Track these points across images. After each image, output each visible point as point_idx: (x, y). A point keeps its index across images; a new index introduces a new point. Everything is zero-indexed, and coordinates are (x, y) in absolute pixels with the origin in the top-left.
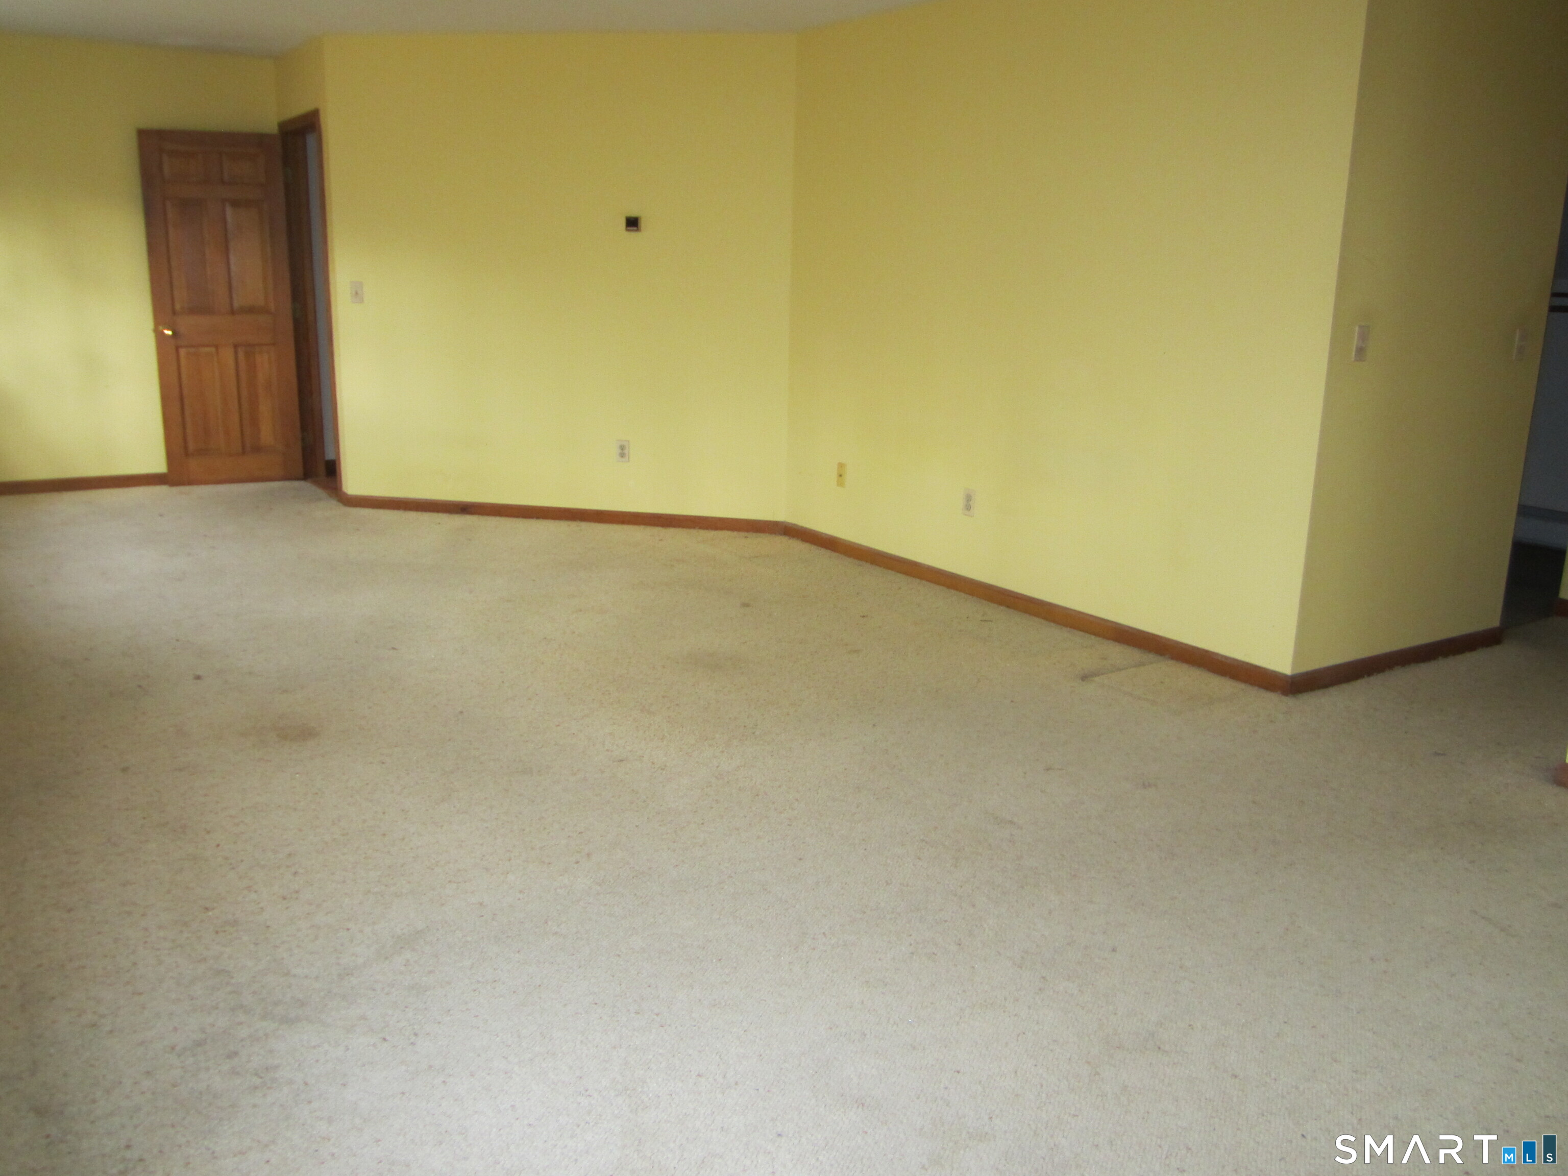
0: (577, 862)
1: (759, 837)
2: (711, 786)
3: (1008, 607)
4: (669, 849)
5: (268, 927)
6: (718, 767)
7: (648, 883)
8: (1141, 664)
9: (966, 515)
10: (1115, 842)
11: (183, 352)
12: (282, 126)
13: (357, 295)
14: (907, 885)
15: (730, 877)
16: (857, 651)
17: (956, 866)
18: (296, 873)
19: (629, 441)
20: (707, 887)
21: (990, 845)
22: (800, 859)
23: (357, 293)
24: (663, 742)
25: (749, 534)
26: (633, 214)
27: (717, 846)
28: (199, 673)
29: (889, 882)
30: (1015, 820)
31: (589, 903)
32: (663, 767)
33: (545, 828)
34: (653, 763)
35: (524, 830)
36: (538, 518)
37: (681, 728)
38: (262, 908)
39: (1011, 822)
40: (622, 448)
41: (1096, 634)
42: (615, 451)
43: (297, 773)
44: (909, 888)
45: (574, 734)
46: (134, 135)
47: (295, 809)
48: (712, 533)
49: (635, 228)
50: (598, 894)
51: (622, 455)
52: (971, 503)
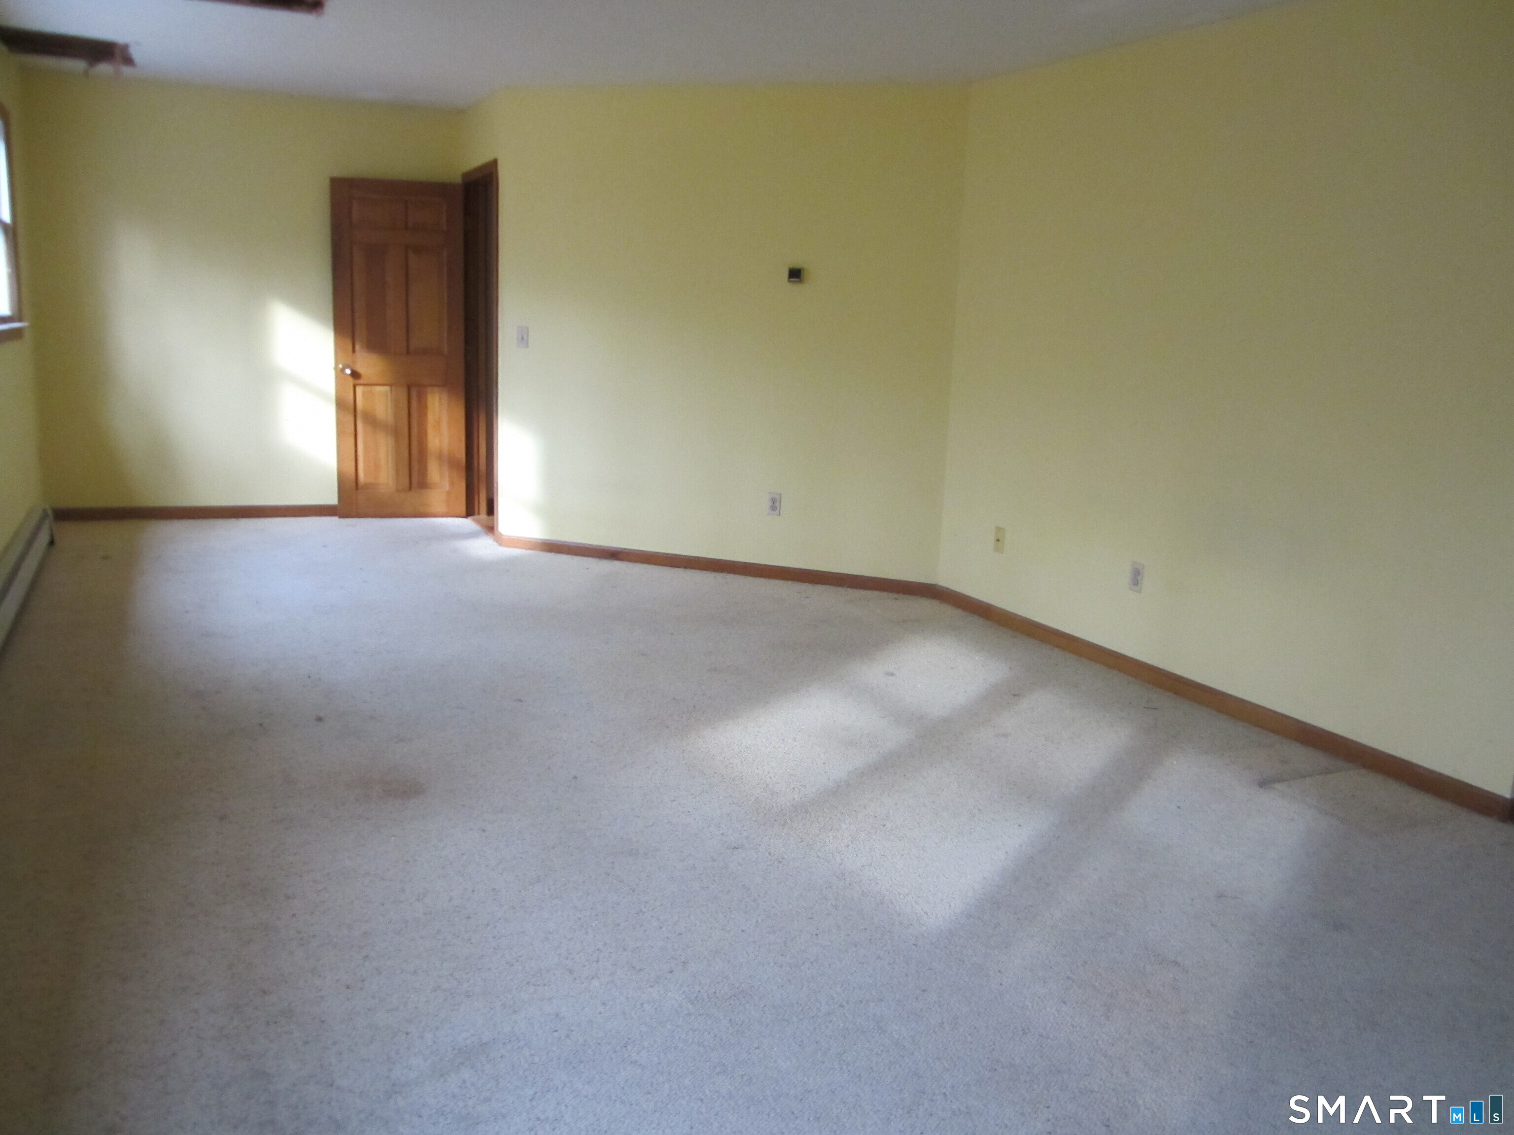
0: (671, 972)
1: (879, 957)
2: (830, 887)
3: (1175, 693)
4: (775, 964)
5: (323, 1022)
6: (840, 864)
7: (747, 1006)
8: (1327, 772)
9: (1132, 590)
10: (1302, 1000)
11: (359, 390)
12: (466, 175)
13: (523, 339)
14: (1048, 1038)
15: (841, 1006)
16: (1005, 735)
17: (1108, 1018)
18: (367, 957)
19: (781, 495)
20: (813, 1017)
21: (1149, 991)
22: (924, 991)
23: (523, 338)
24: (783, 829)
25: (901, 596)
26: (796, 265)
27: (830, 965)
28: (322, 714)
29: (1027, 1031)
30: (1180, 959)
31: (677, 1026)
32: (780, 860)
33: (641, 925)
34: (770, 854)
35: (619, 925)
36: (685, 567)
37: (805, 814)
38: (322, 997)
39: (1176, 963)
40: (773, 501)
41: (1275, 732)
42: (767, 504)
43: (394, 836)
44: (1049, 1040)
45: (689, 812)
46: (327, 184)
47: (383, 879)
48: (861, 593)
49: (798, 280)
50: (689, 1014)
51: (773, 508)
52: (1139, 578)
